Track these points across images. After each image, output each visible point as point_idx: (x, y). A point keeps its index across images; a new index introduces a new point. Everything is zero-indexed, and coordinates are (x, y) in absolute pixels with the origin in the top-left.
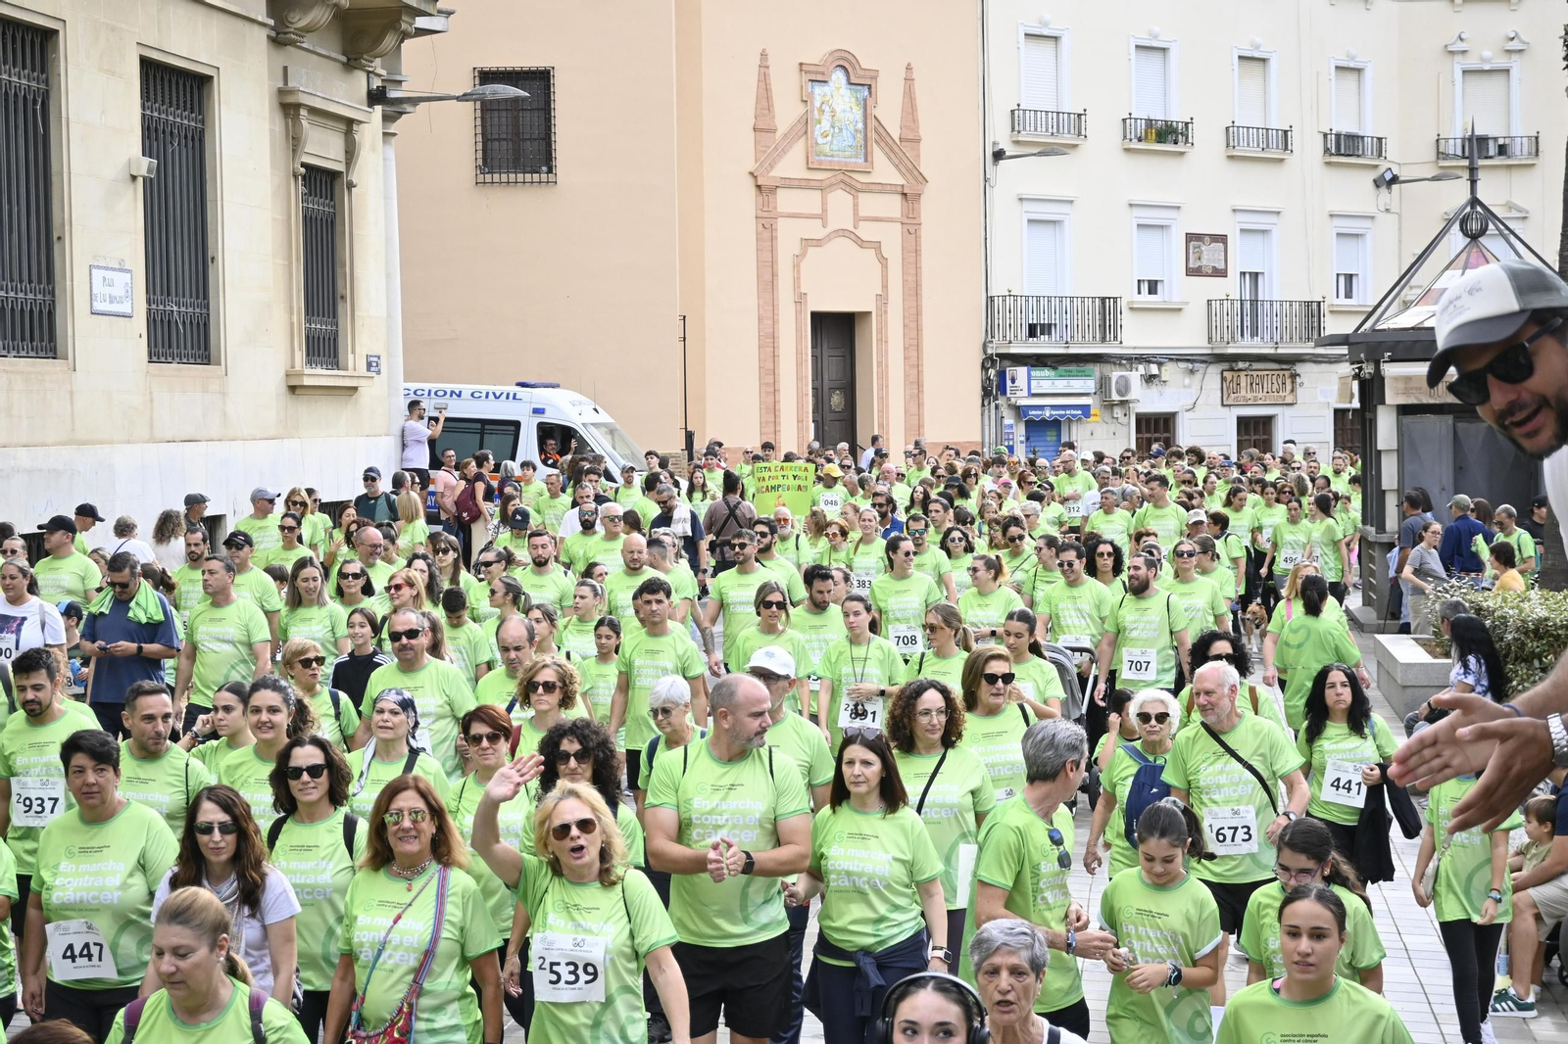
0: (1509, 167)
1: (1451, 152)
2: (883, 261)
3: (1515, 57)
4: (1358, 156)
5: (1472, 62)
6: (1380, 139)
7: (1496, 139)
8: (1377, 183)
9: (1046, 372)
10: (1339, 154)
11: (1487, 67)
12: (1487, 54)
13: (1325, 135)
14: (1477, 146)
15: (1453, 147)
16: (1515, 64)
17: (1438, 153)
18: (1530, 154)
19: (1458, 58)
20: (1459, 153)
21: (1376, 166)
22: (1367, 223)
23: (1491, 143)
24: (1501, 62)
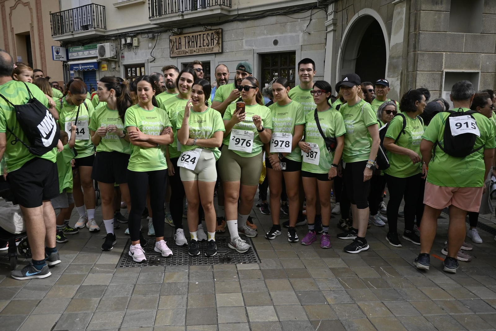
2: (30, 9)
9: (80, 48)
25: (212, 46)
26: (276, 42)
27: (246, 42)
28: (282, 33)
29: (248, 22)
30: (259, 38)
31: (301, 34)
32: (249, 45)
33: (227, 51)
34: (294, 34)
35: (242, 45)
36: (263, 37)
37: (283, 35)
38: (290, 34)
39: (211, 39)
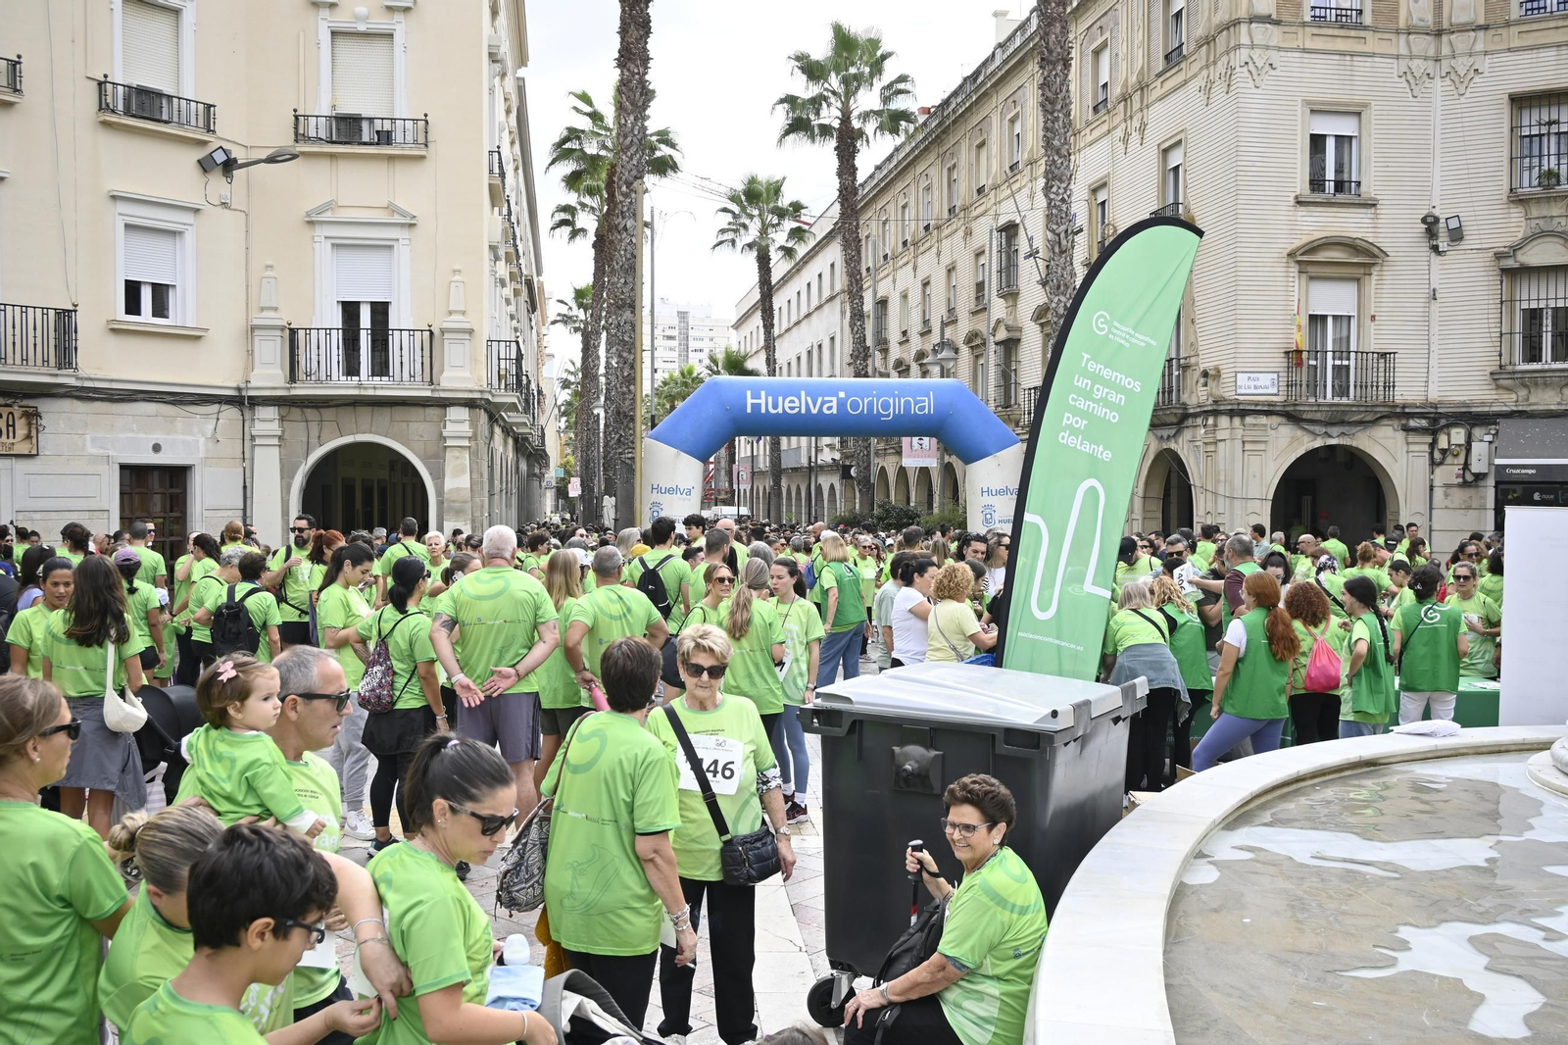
0: (391, 158)
1: (312, 133)
3: (399, 17)
4: (166, 122)
5: (342, 20)
6: (209, 107)
7: (371, 120)
8: (205, 165)
10: (127, 112)
11: (362, 28)
12: (362, 10)
13: (100, 84)
14: (348, 127)
15: (317, 128)
16: (399, 26)
17: (296, 133)
18: (415, 142)
19: (325, 13)
20: (323, 134)
21: (204, 143)
22: (188, 218)
23: (365, 125)
24: (380, 23)
25: (11, 440)
26: (157, 448)
27: (94, 440)
28: (168, 434)
29: (98, 404)
30: (122, 436)
31: (202, 440)
32: (101, 448)
33: (47, 453)
34: (189, 438)
35: (84, 445)
36: (130, 435)
37: (171, 437)
38: (181, 437)
39: (8, 426)
